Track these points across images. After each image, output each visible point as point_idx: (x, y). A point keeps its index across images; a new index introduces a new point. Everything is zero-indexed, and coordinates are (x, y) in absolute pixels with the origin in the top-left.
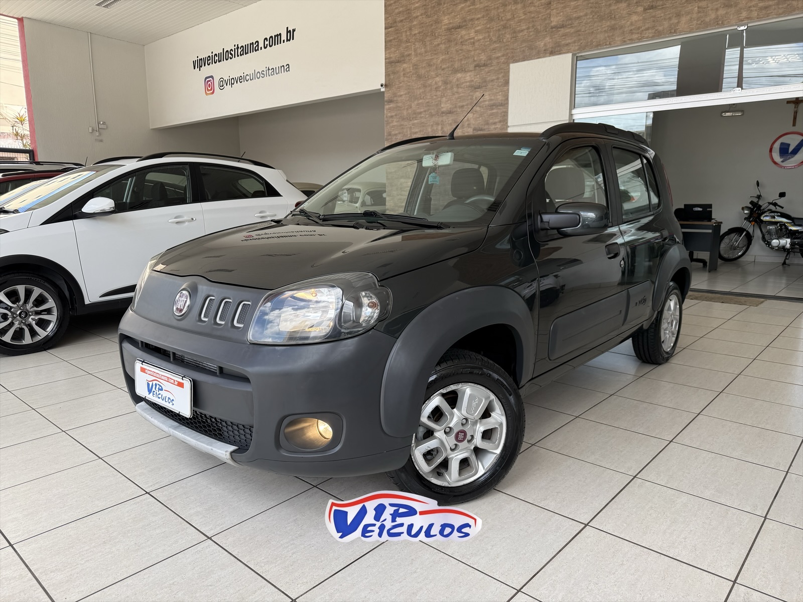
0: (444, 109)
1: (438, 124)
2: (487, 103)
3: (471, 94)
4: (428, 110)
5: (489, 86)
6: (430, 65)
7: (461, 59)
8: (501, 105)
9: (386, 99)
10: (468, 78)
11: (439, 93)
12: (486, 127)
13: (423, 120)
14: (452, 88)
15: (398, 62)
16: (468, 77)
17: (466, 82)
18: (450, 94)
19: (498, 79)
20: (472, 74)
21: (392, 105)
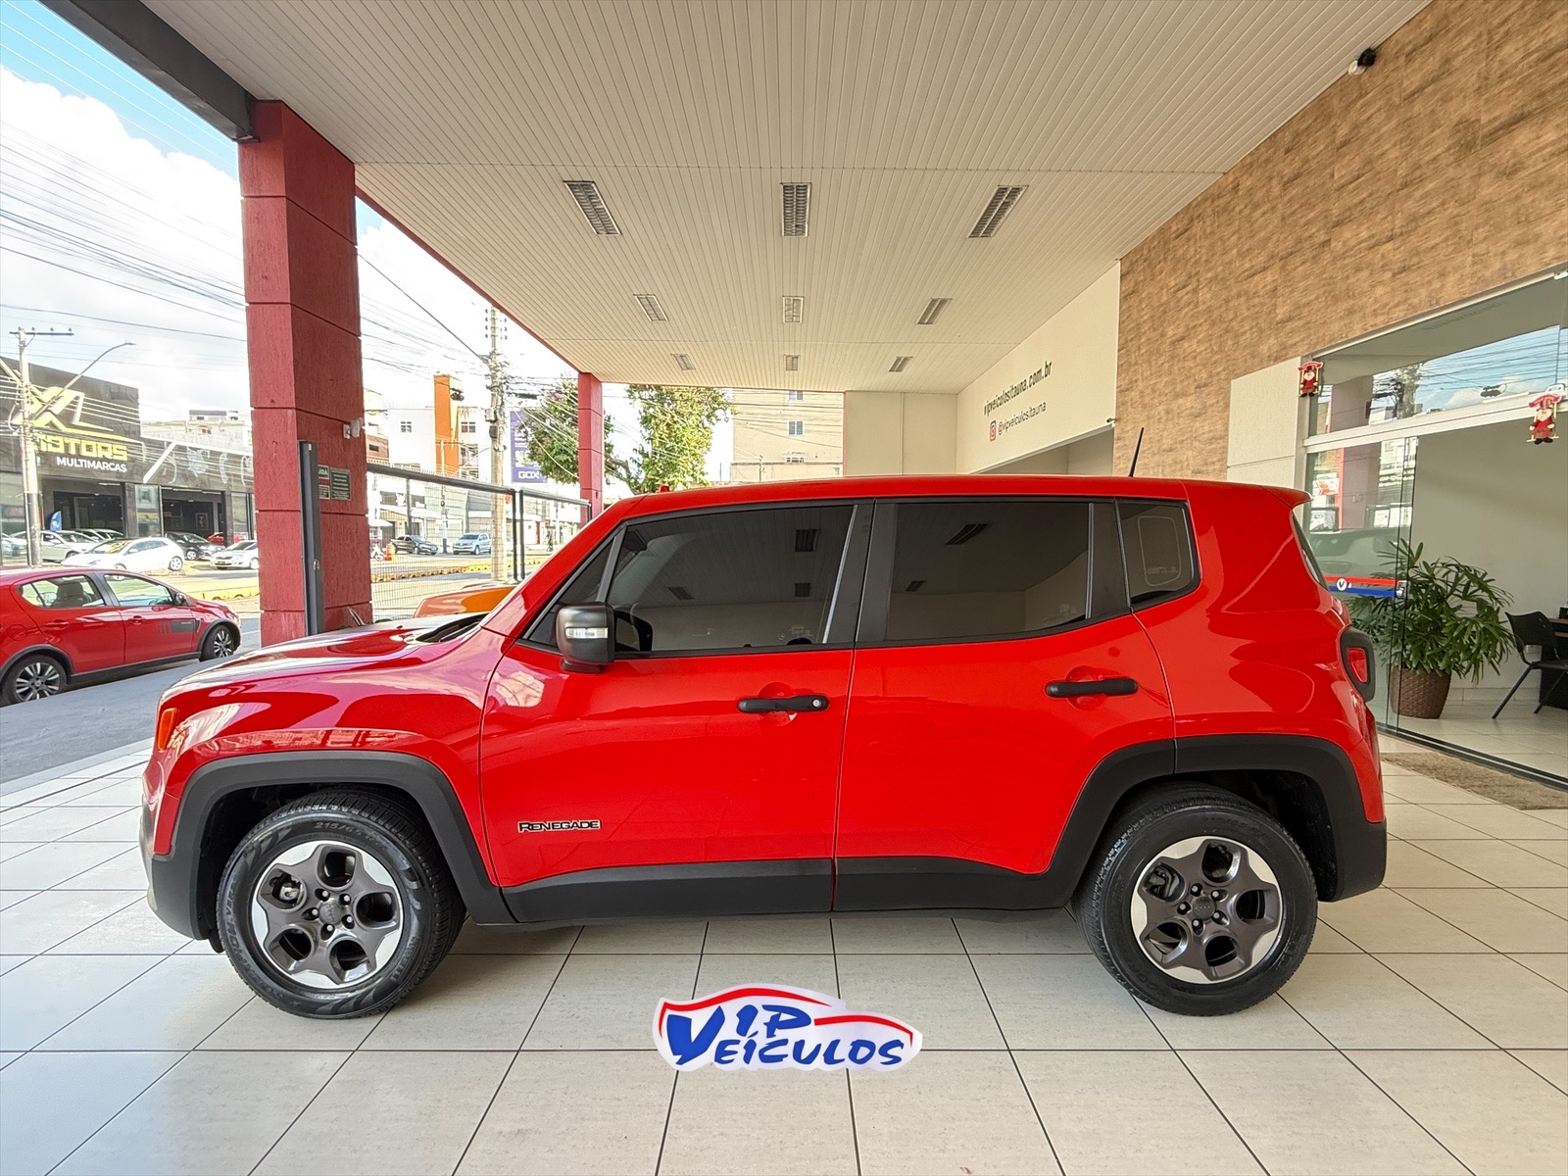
0: (1164, 447)
1: (1158, 465)
2: (1206, 435)
3: (1191, 424)
4: (1151, 447)
5: (1209, 413)
6: (1154, 391)
7: (1182, 381)
8: (1221, 438)
9: (1115, 436)
10: (1189, 405)
11: (1161, 426)
12: (1204, 469)
13: (1146, 461)
14: (1173, 419)
15: (1128, 390)
16: (1189, 403)
17: (1186, 410)
18: (1171, 426)
19: (1218, 402)
20: (1192, 398)
21: (1120, 443)
